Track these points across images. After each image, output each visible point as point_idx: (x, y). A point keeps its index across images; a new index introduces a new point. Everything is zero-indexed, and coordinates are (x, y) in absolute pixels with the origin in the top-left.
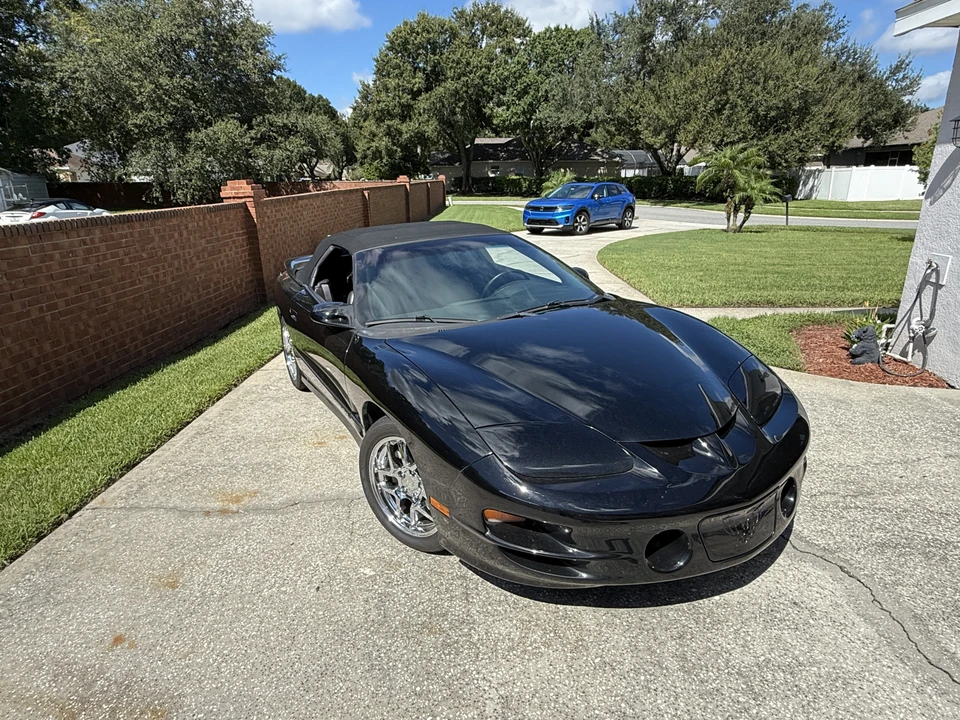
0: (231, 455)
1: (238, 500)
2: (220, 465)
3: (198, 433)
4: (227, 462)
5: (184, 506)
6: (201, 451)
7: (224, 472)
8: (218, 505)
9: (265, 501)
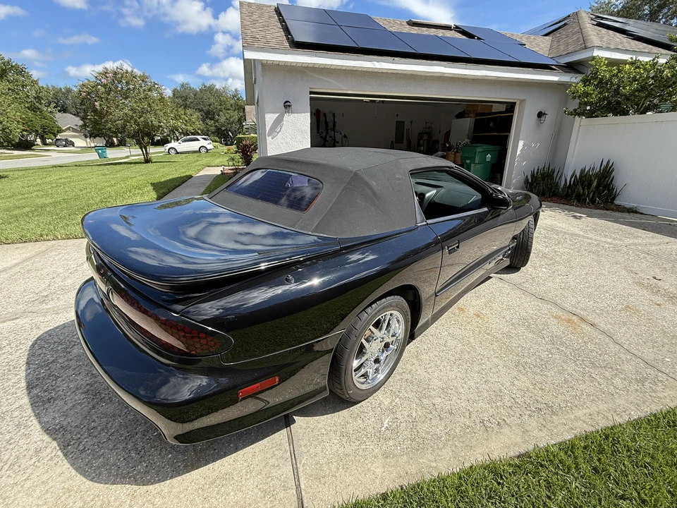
0: (544, 355)
1: (569, 321)
2: (560, 352)
3: (554, 413)
4: (554, 351)
5: (607, 340)
6: (566, 381)
7: (563, 343)
8: (584, 326)
9: (554, 309)
